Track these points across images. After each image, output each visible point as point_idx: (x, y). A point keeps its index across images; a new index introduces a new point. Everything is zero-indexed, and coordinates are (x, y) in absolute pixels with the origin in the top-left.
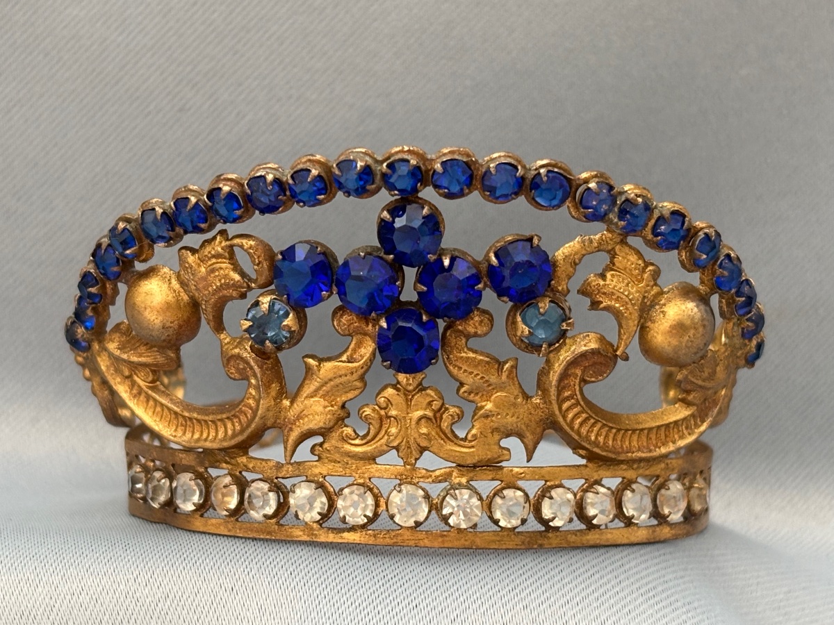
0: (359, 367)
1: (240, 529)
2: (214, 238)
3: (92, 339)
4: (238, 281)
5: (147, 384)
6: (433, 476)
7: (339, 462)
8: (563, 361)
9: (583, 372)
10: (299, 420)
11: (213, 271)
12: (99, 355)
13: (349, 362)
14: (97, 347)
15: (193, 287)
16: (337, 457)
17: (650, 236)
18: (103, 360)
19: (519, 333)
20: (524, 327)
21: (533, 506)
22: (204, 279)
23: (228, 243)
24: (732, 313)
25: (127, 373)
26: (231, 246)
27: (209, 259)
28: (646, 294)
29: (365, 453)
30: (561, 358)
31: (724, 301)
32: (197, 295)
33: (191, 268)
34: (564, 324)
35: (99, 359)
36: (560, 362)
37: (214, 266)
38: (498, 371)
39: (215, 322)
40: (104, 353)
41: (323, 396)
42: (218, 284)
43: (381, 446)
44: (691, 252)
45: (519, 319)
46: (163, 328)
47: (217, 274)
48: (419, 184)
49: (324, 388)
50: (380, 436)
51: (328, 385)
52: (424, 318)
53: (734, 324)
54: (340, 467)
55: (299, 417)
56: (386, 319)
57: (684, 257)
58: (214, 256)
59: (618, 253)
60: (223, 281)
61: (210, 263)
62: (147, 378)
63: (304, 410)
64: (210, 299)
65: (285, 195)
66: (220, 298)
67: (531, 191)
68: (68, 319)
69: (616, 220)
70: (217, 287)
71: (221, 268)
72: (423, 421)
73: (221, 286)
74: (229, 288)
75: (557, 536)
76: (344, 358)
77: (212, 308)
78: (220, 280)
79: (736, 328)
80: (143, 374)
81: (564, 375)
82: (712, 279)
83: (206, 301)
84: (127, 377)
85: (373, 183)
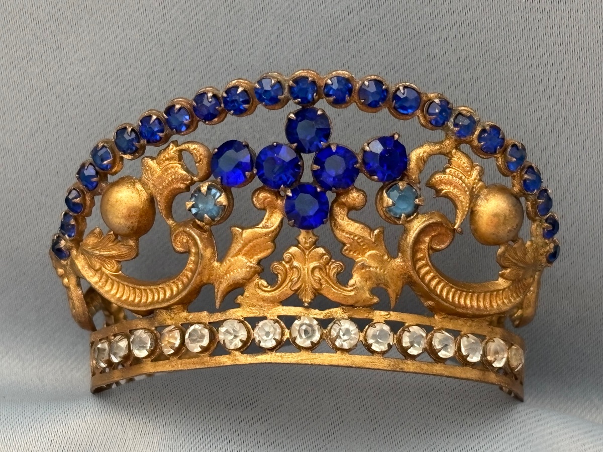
0: (271, 231)
1: (181, 365)
2: (169, 146)
3: (72, 247)
4: (185, 175)
5: (113, 273)
6: (324, 313)
7: (255, 306)
8: (417, 229)
9: (431, 240)
10: (226, 274)
11: (166, 170)
12: (77, 259)
13: (264, 228)
14: (76, 253)
15: (151, 186)
16: (254, 301)
17: (476, 143)
18: (80, 262)
19: (385, 205)
20: (389, 199)
21: (396, 339)
22: (160, 177)
23: (178, 148)
24: (536, 215)
25: (98, 266)
26: (180, 151)
27: (164, 162)
28: (475, 186)
29: (274, 297)
30: (415, 227)
31: (529, 203)
32: (154, 191)
33: (150, 170)
34: (417, 200)
35: (76, 261)
36: (414, 229)
37: (168, 166)
38: (370, 235)
39: (166, 210)
40: (81, 256)
41: (245, 255)
42: (170, 179)
43: (286, 290)
44: (505, 157)
45: (385, 195)
46: (129, 216)
47: (169, 172)
48: (315, 94)
49: (246, 249)
50: (286, 283)
51: (249, 246)
52: (318, 190)
53: (537, 225)
54: (256, 310)
55: (227, 272)
56: (291, 190)
57: (500, 162)
58: (168, 159)
59: (454, 155)
60: (173, 177)
61: (164, 165)
62: (113, 268)
63: (230, 267)
64: (164, 192)
65: (221, 106)
66: (170, 191)
67: (393, 101)
68: (55, 235)
69: (452, 127)
70: (169, 181)
71: (172, 167)
72: (317, 270)
73: (172, 180)
74: (177, 182)
75: (414, 364)
76: (261, 226)
77: (165, 200)
78: (171, 177)
79: (538, 228)
80: (109, 266)
81: (418, 240)
82: (520, 182)
83: (160, 194)
84: (97, 271)
85: (282, 95)
